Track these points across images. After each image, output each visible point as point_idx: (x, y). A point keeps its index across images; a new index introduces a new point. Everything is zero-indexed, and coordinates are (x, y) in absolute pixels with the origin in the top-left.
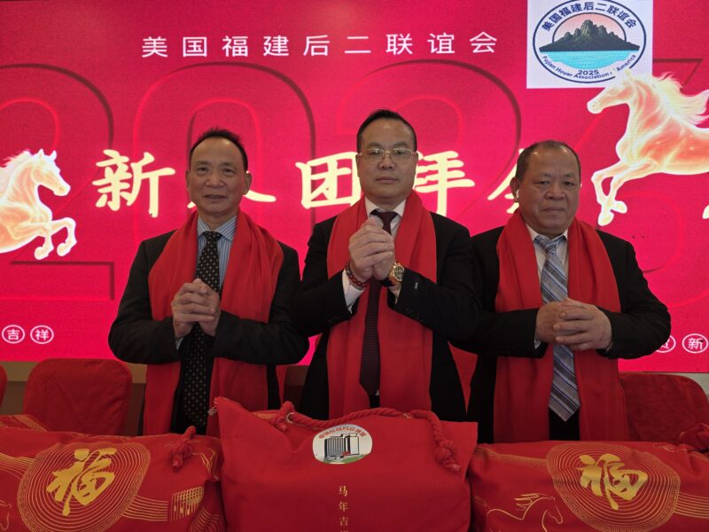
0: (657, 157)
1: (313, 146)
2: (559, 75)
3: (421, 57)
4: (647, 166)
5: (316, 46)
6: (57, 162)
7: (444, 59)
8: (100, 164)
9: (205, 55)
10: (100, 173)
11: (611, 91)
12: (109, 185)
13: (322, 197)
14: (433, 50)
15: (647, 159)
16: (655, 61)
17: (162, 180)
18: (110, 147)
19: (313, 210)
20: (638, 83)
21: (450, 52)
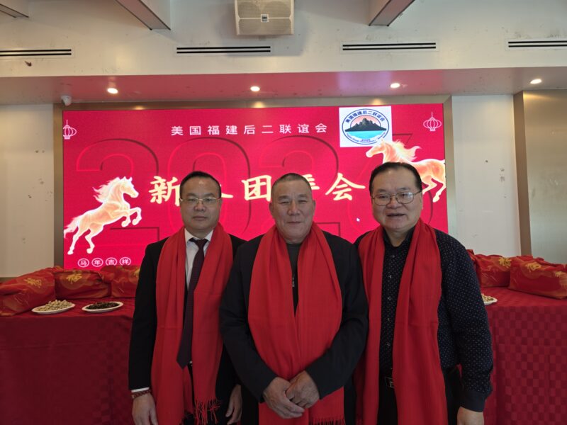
1: (249, 173)
2: (354, 141)
3: (295, 134)
5: (249, 130)
6: (133, 182)
7: (304, 135)
8: (152, 183)
9: (200, 134)
10: (152, 187)
11: (376, 148)
12: (157, 192)
13: (254, 195)
14: (300, 131)
16: (393, 135)
18: (157, 175)
19: (250, 201)
20: (387, 144)
21: (307, 132)
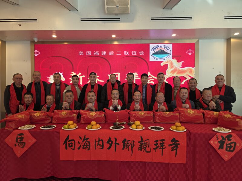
0: (173, 73)
1: (111, 71)
2: (156, 59)
4: (171, 75)
5: (111, 53)
8: (71, 75)
9: (91, 55)
11: (165, 62)
14: (133, 54)
15: (171, 74)
16: (173, 56)
17: (83, 78)
18: (73, 72)
20: (170, 60)
21: (136, 54)
